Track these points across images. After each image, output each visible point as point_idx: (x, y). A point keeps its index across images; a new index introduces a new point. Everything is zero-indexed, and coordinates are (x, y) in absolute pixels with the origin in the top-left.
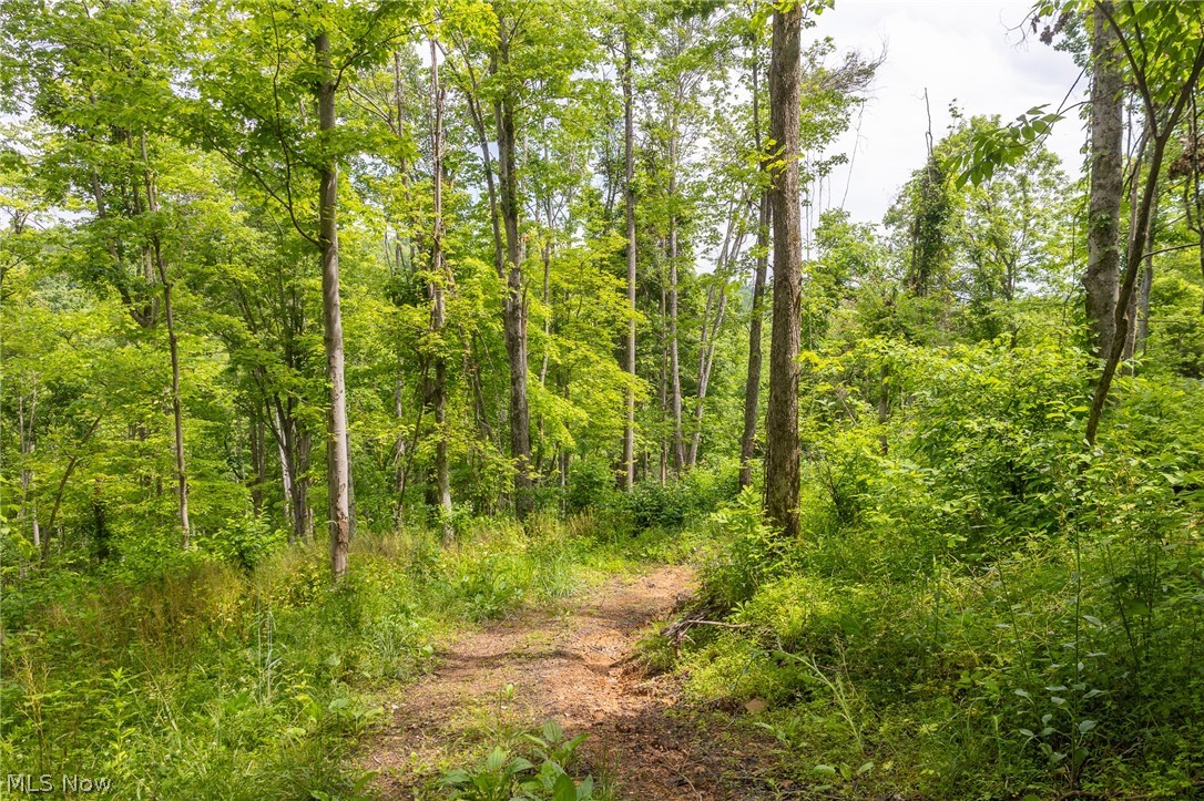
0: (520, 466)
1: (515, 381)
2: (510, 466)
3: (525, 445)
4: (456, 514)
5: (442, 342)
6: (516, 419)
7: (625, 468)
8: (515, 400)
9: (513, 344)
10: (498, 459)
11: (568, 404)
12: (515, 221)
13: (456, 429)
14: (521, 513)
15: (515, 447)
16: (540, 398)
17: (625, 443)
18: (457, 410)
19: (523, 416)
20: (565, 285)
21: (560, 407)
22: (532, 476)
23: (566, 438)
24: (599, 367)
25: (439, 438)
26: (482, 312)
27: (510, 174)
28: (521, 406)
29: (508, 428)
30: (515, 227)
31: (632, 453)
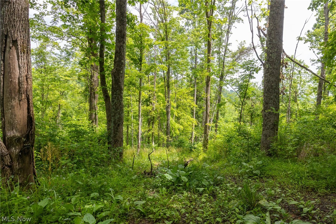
0: (168, 138)
1: (168, 120)
2: (165, 138)
3: (169, 133)
4: (155, 146)
5: (154, 113)
6: (167, 128)
7: (191, 140)
8: (167, 124)
9: (168, 113)
10: (164, 136)
11: (179, 125)
12: (169, 88)
13: (155, 129)
14: (167, 147)
15: (167, 134)
16: (173, 123)
17: (192, 134)
18: (156, 126)
19: (169, 128)
20: (180, 98)
21: (177, 126)
22: (170, 140)
23: (178, 132)
24: (186, 117)
25: (153, 131)
26: (162, 108)
27: (168, 79)
28: (169, 126)
29: (166, 129)
30: (169, 89)
31: (194, 136)
